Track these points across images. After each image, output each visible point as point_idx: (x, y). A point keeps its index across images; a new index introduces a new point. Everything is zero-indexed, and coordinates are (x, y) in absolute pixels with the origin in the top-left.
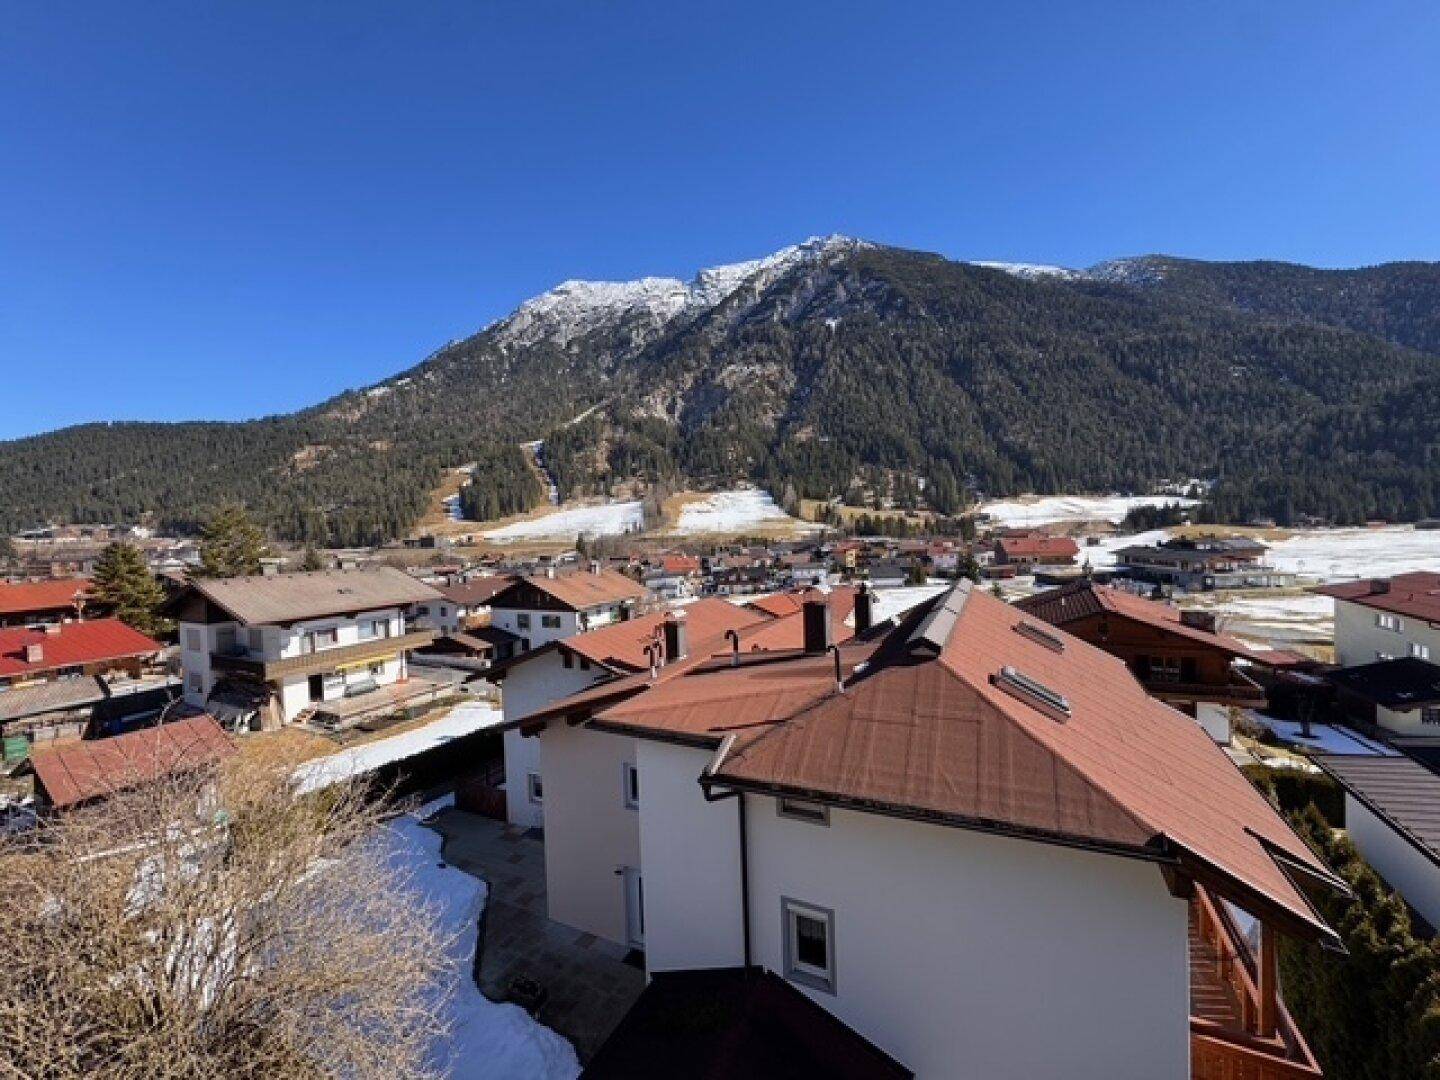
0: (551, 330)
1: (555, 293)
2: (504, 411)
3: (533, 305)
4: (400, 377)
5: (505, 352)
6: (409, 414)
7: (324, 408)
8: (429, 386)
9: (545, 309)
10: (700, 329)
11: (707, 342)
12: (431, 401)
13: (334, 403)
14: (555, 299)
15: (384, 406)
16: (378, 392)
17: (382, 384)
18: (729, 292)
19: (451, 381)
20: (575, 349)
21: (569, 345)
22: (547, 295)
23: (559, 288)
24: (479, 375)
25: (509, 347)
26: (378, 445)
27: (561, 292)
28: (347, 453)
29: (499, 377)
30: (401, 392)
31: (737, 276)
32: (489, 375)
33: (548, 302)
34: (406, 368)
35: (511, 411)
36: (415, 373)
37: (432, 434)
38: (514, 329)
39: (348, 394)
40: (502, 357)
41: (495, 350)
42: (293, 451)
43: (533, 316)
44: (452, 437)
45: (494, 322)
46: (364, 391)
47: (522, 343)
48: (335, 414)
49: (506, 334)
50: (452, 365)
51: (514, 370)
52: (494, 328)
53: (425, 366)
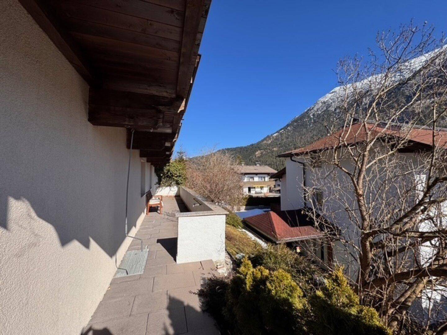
0: (329, 106)
1: (330, 93)
2: (311, 135)
3: (322, 99)
4: (281, 130)
5: (312, 117)
6: (283, 140)
7: (263, 141)
8: (289, 131)
9: (327, 99)
10: (399, 89)
11: (403, 94)
12: (289, 135)
13: (265, 139)
14: (330, 95)
15: (277, 139)
16: (275, 135)
17: (276, 133)
18: (418, 69)
19: (295, 128)
20: (338, 111)
21: (335, 110)
22: (327, 95)
23: (332, 91)
24: (304, 125)
25: (314, 115)
26: (275, 149)
27: (333, 92)
28: (267, 152)
29: (310, 125)
30: (281, 134)
31: (423, 61)
32: (307, 125)
33: (328, 97)
34: (282, 127)
35: (313, 135)
36: (285, 128)
37: (289, 145)
38: (315, 109)
39: (268, 137)
40: (311, 118)
41: (309, 117)
42: (256, 152)
43: (322, 103)
44: (295, 145)
45: (309, 108)
46: (272, 135)
47: (318, 113)
48: (265, 142)
49: (312, 111)
50: (295, 124)
51: (315, 122)
52: (308, 110)
53: (288, 126)
